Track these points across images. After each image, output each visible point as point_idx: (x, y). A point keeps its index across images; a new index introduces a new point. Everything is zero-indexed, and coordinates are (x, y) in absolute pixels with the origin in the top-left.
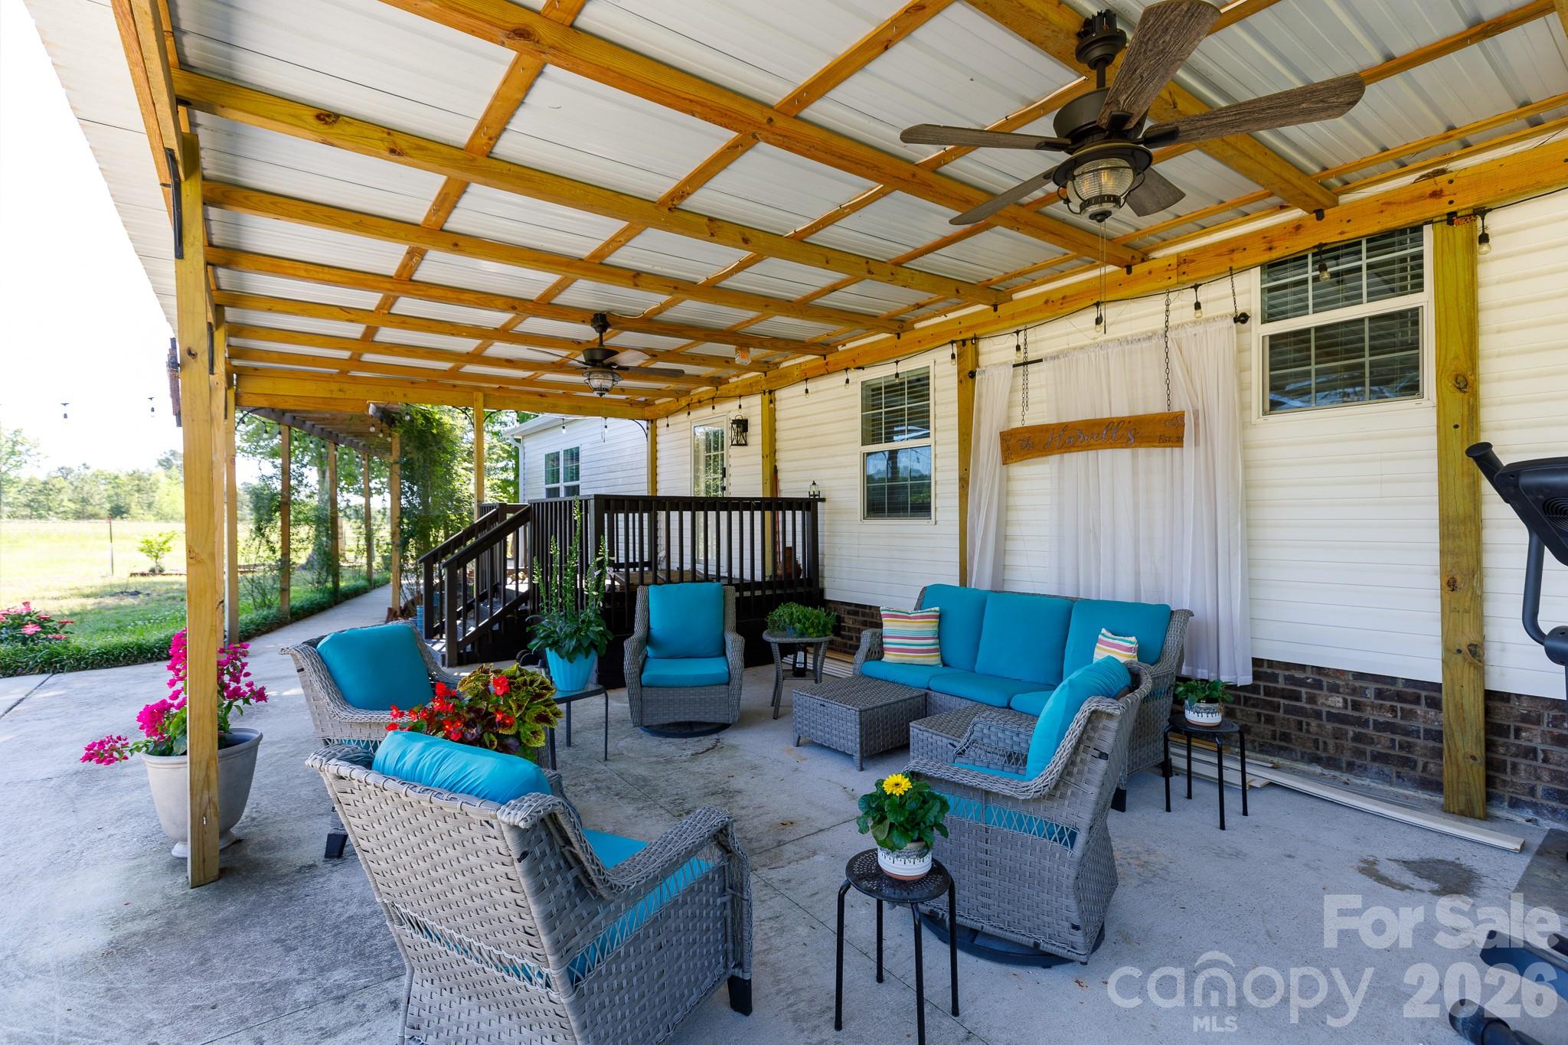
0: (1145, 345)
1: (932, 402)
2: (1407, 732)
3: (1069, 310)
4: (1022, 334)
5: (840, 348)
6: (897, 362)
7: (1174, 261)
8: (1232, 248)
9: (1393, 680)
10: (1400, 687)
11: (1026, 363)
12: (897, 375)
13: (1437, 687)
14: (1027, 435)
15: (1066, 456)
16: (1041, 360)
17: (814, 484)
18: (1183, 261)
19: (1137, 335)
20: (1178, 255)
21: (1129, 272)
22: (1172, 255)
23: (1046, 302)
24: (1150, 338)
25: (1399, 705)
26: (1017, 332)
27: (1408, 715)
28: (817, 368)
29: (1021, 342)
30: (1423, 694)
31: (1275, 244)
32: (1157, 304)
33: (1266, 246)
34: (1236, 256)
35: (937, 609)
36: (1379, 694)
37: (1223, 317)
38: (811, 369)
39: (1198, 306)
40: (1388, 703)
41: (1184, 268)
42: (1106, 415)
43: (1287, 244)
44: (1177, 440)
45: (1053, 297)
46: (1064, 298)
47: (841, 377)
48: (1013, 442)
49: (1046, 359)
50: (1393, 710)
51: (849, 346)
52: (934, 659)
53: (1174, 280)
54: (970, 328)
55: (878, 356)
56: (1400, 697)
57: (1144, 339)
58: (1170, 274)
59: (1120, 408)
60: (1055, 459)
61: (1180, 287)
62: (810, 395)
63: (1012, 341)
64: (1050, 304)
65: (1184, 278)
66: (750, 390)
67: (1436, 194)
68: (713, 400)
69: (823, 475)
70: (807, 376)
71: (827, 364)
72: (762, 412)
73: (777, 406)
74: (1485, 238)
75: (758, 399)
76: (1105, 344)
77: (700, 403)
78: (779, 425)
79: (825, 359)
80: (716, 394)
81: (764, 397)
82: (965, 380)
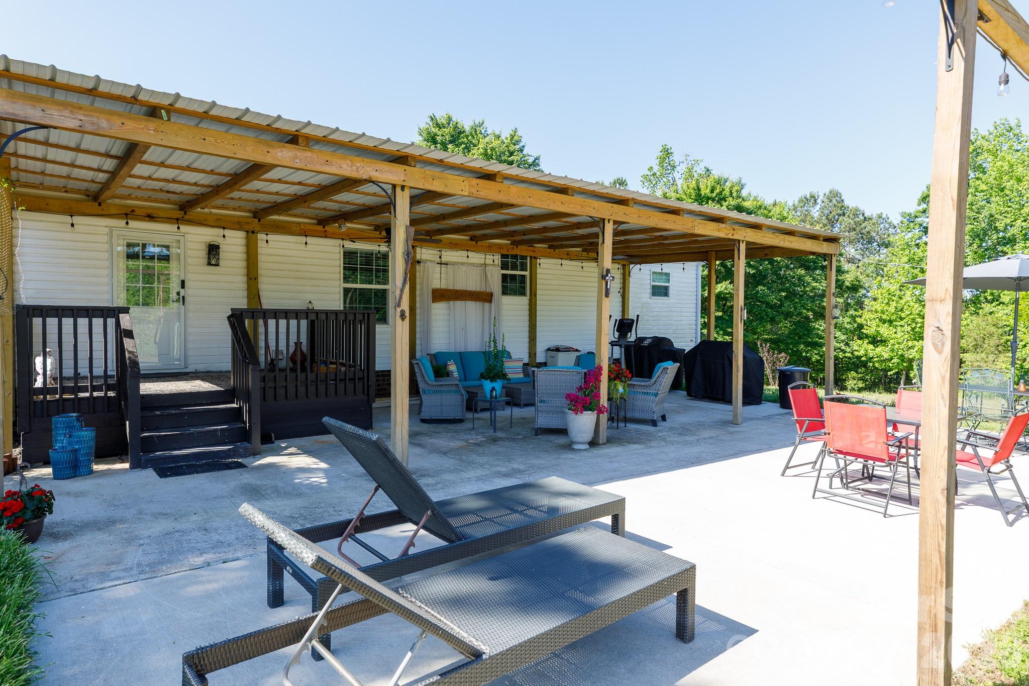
0: (480, 268)
1: (390, 268)
3: (458, 248)
4: (441, 251)
7: (487, 245)
8: (498, 246)
11: (441, 264)
14: (442, 292)
15: (456, 302)
16: (447, 264)
17: (310, 302)
18: (490, 246)
19: (477, 264)
21: (476, 244)
22: (487, 243)
24: (482, 265)
28: (316, 231)
29: (441, 255)
32: (483, 256)
34: (499, 249)
35: (453, 360)
37: (499, 266)
38: (310, 230)
39: (494, 261)
41: (490, 248)
42: (468, 289)
44: (491, 301)
45: (453, 242)
46: (457, 243)
48: (437, 294)
49: (449, 264)
53: (488, 250)
55: (367, 239)
57: (480, 266)
58: (487, 248)
60: (451, 302)
61: (489, 253)
62: (307, 246)
63: (438, 253)
64: (451, 244)
65: (490, 251)
66: (239, 226)
67: (534, 251)
68: (177, 220)
69: (309, 297)
70: (306, 234)
71: (325, 231)
72: (248, 245)
73: (261, 244)
74: (540, 264)
75: (241, 235)
76: (470, 264)
77: (151, 217)
78: (261, 258)
79: (324, 228)
80: (183, 217)
81: (251, 234)
82: (415, 262)
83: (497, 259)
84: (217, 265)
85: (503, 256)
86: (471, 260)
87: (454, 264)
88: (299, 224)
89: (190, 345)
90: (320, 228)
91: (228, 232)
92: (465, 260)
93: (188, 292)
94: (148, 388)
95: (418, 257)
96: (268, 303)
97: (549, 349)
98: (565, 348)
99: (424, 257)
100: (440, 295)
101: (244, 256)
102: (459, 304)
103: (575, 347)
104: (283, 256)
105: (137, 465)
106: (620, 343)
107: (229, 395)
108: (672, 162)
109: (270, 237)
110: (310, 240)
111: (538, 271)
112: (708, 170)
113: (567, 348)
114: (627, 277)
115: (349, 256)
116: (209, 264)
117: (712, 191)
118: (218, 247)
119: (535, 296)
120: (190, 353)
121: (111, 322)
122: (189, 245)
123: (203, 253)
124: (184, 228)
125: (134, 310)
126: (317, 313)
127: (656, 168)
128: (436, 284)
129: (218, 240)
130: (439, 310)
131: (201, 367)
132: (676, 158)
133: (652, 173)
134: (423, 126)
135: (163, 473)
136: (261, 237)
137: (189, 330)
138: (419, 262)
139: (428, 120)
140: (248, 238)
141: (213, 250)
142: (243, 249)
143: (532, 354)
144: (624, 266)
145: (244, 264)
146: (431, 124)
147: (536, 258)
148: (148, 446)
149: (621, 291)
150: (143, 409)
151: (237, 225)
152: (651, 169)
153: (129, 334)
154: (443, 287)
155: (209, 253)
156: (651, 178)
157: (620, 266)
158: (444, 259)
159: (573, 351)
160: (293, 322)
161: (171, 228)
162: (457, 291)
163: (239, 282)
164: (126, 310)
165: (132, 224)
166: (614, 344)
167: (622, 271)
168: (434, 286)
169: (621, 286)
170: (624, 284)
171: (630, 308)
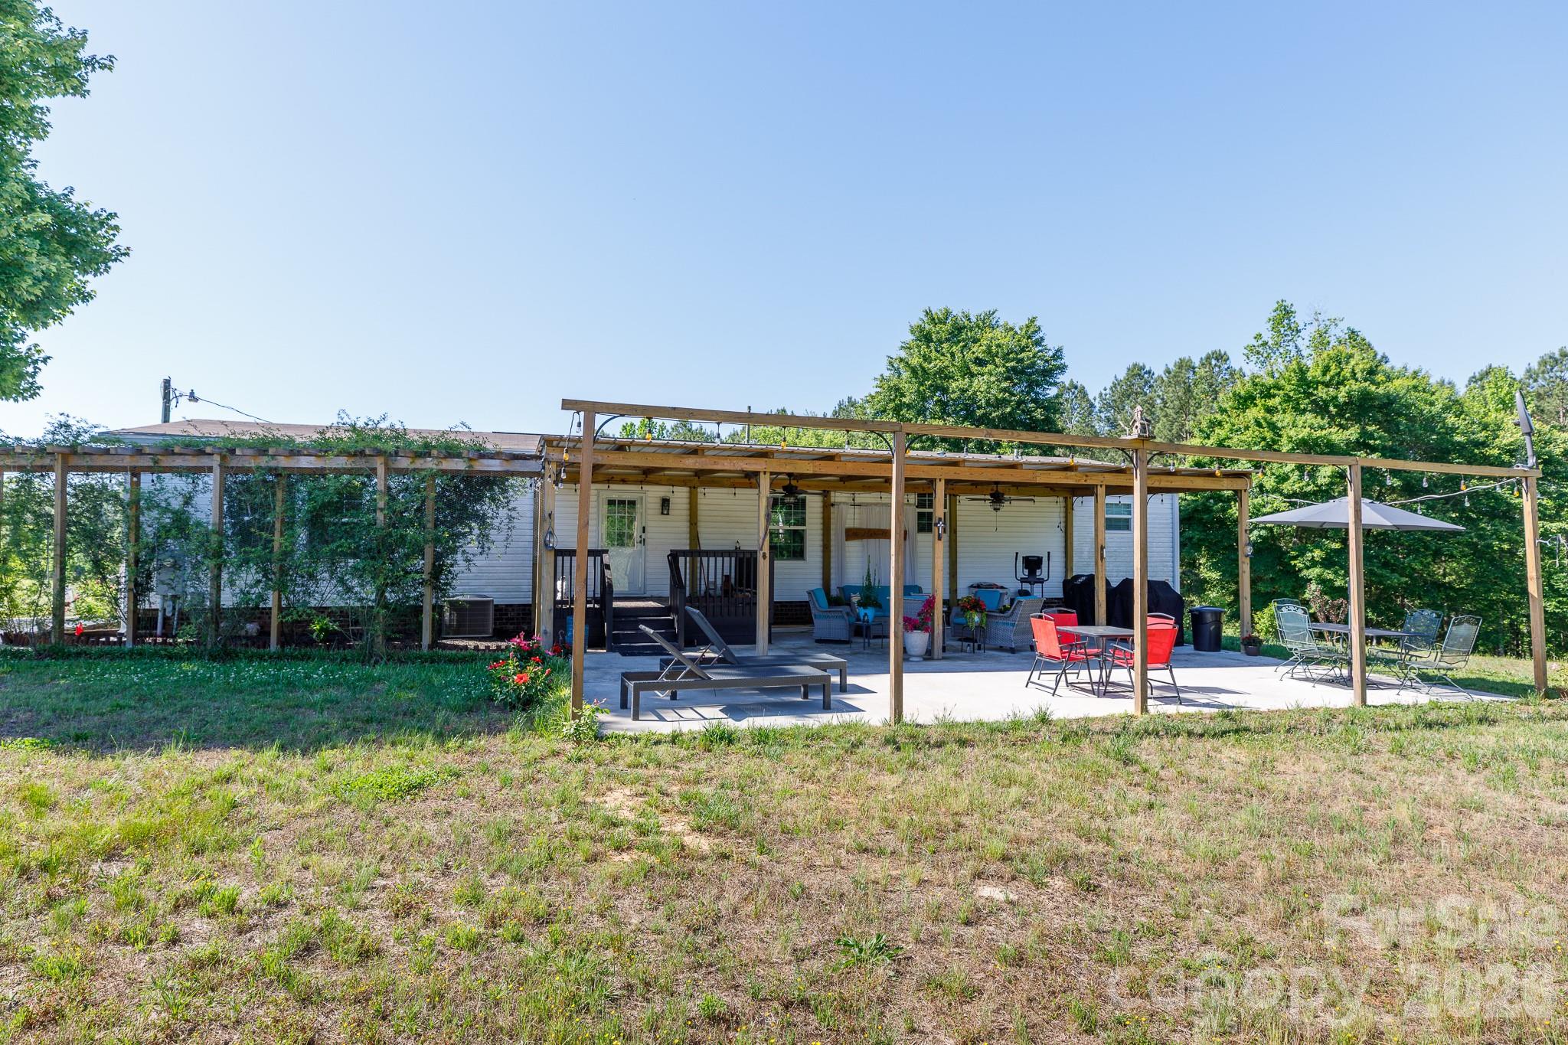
1: (808, 512)
14: (856, 531)
15: (869, 539)
28: (744, 483)
38: (739, 483)
48: (849, 533)
66: (684, 484)
67: (953, 489)
68: (641, 482)
69: (737, 537)
70: (735, 486)
71: (751, 483)
72: (690, 498)
73: (700, 496)
74: (960, 501)
75: (686, 489)
76: (883, 505)
77: (624, 481)
78: (700, 507)
80: (644, 481)
81: (693, 489)
82: (827, 506)
83: (913, 498)
84: (668, 514)
85: (919, 495)
86: (884, 501)
87: (867, 505)
88: (730, 478)
89: (648, 576)
90: (747, 481)
91: (676, 489)
92: (879, 501)
93: (648, 535)
94: (616, 604)
95: (832, 500)
96: (705, 545)
97: (972, 586)
99: (838, 500)
100: (853, 534)
101: (688, 506)
102: (872, 542)
103: (999, 584)
104: (717, 504)
105: (610, 650)
106: (1029, 579)
107: (667, 611)
108: (1293, 325)
109: (707, 490)
110: (738, 491)
111: (959, 508)
112: (1353, 332)
114: (1070, 509)
116: (662, 513)
117: (1324, 373)
118: (668, 500)
119: (955, 532)
120: (648, 582)
121: (598, 559)
122: (649, 500)
123: (658, 506)
124: (645, 487)
125: (613, 550)
126: (744, 552)
127: (1267, 336)
128: (850, 524)
129: (669, 495)
130: (854, 548)
131: (655, 594)
132: (1299, 319)
133: (1260, 342)
134: (916, 322)
135: (624, 654)
136: (700, 490)
137: (647, 565)
138: (833, 505)
139: (922, 315)
140: (690, 492)
141: (665, 503)
142: (687, 501)
143: (953, 590)
144: (1066, 499)
145: (688, 512)
146: (925, 319)
147: (955, 496)
148: (617, 639)
149: (1063, 525)
150: (614, 617)
151: (682, 483)
152: (1258, 337)
153: (608, 567)
154: (857, 526)
155: (663, 506)
156: (1259, 350)
157: (1061, 499)
158: (857, 501)
160: (727, 559)
161: (637, 488)
162: (869, 530)
163: (684, 526)
164: (606, 552)
165: (613, 486)
166: (1023, 581)
167: (1063, 504)
168: (847, 526)
169: (1063, 520)
170: (1066, 517)
171: (1075, 543)
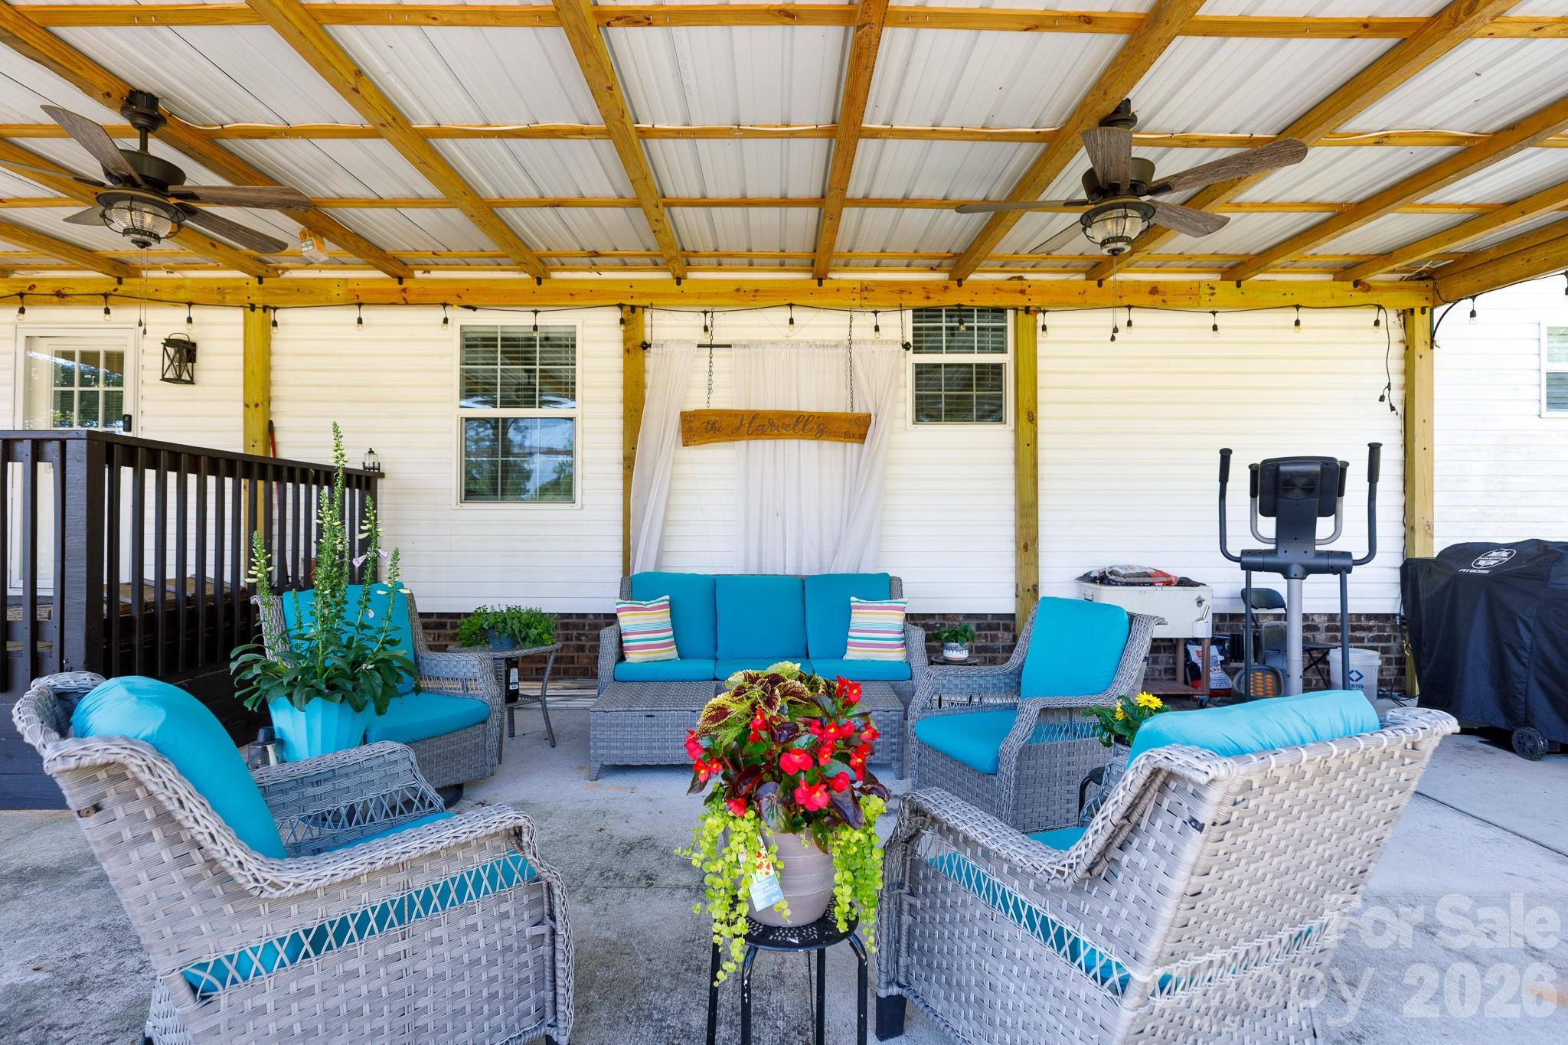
0: (829, 351)
1: (578, 367)
2: (994, 650)
3: (762, 304)
4: (709, 315)
5: (418, 274)
6: (536, 312)
7: (858, 286)
8: (902, 289)
9: (984, 616)
10: (989, 620)
11: (711, 346)
12: (535, 328)
13: (1012, 616)
14: (713, 418)
15: (752, 443)
16: (730, 346)
17: (371, 452)
18: (865, 288)
19: (824, 341)
20: (861, 282)
21: (820, 284)
22: (856, 281)
23: (738, 290)
24: (836, 346)
25: (989, 633)
26: (705, 313)
27: (994, 638)
28: (382, 292)
29: (709, 324)
30: (1001, 622)
31: (931, 295)
32: (842, 318)
33: (924, 295)
34: (904, 296)
35: (667, 597)
36: (979, 627)
37: (894, 342)
38: (372, 291)
39: (877, 329)
40: (983, 633)
41: (865, 294)
42: (794, 408)
43: (939, 298)
44: (862, 438)
45: (745, 287)
46: (757, 291)
47: (439, 314)
48: (695, 424)
49: (735, 346)
50: (986, 636)
51: (435, 274)
52: (672, 653)
53: (858, 302)
54: (645, 295)
55: (505, 299)
56: (990, 627)
57: (831, 347)
58: (854, 296)
59: (809, 404)
60: (741, 445)
61: (861, 309)
62: (364, 329)
63: (700, 320)
64: (742, 292)
65: (865, 302)
66: (219, 297)
67: (1022, 292)
68: (105, 298)
70: (361, 300)
71: (404, 290)
72: (247, 338)
73: (276, 332)
74: (1044, 328)
75: (232, 315)
76: (796, 344)
77: (61, 298)
79: (401, 282)
80: (116, 290)
82: (637, 347)
83: (899, 325)
84: (191, 382)
85: (919, 313)
86: (799, 333)
87: (751, 345)
88: (346, 279)
90: (393, 286)
92: (783, 333)
95: (646, 333)
97: (1086, 578)
98: (1139, 575)
99: (663, 333)
100: (706, 427)
103: (1178, 573)
104: (328, 355)
106: (1281, 558)
110: (371, 313)
111: (1042, 349)
113: (1147, 575)
114: (1420, 347)
115: (474, 344)
116: (177, 380)
118: (193, 346)
119: (1032, 418)
123: (164, 360)
129: (194, 332)
138: (648, 348)
140: (245, 323)
143: (1022, 586)
144: (1407, 314)
147: (1031, 313)
149: (1396, 396)
151: (216, 295)
154: (717, 405)
155: (176, 359)
158: (720, 335)
159: (1169, 584)
161: (96, 313)
162: (755, 415)
165: (32, 312)
166: (1250, 562)
167: (1397, 333)
168: (691, 407)
169: (1397, 380)
170: (1409, 372)
171: (1438, 451)
